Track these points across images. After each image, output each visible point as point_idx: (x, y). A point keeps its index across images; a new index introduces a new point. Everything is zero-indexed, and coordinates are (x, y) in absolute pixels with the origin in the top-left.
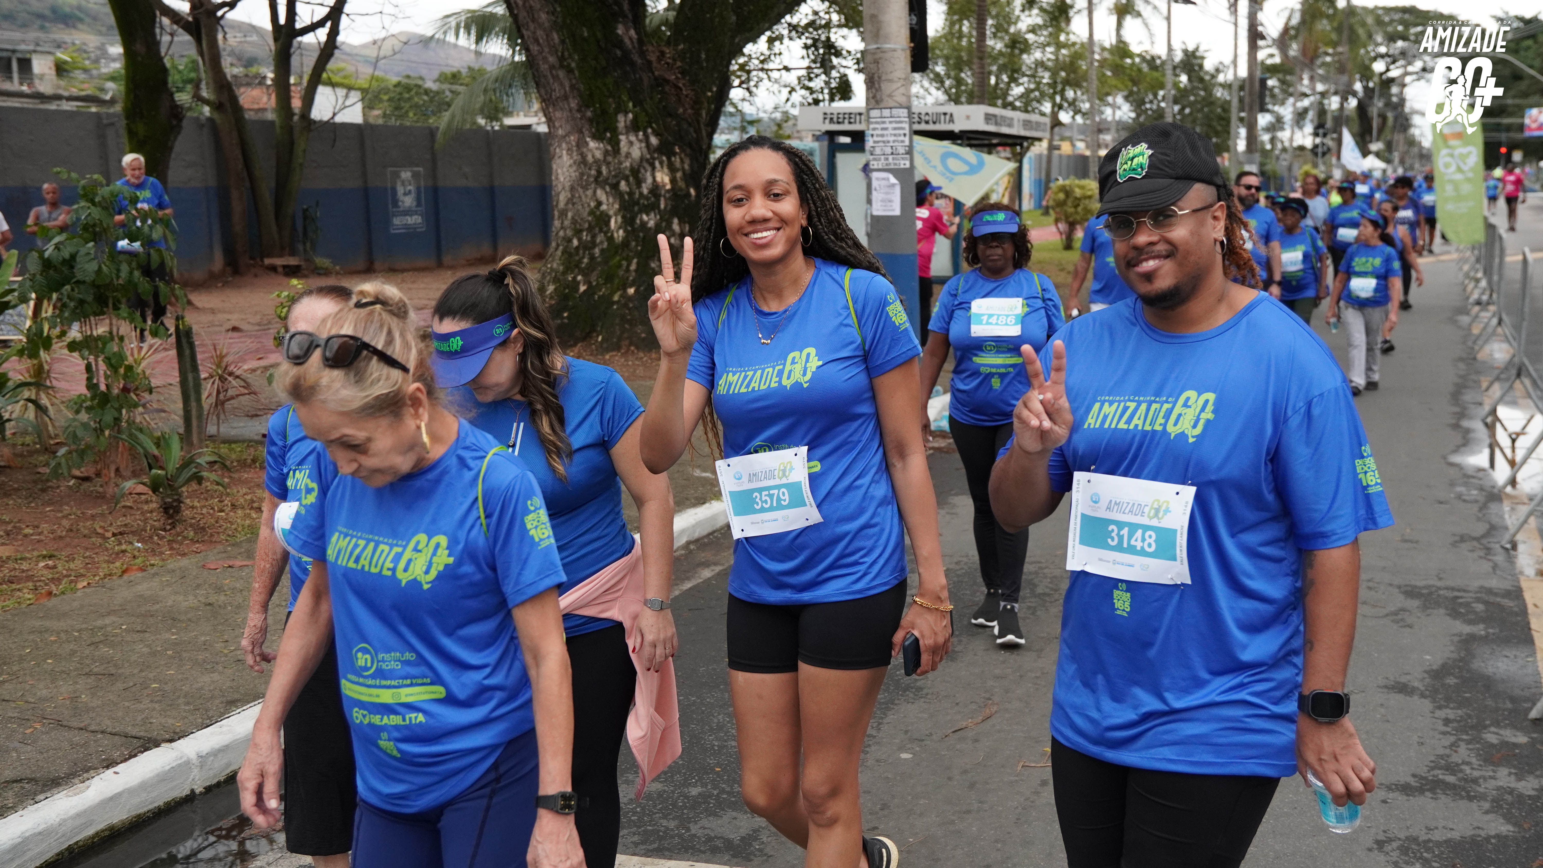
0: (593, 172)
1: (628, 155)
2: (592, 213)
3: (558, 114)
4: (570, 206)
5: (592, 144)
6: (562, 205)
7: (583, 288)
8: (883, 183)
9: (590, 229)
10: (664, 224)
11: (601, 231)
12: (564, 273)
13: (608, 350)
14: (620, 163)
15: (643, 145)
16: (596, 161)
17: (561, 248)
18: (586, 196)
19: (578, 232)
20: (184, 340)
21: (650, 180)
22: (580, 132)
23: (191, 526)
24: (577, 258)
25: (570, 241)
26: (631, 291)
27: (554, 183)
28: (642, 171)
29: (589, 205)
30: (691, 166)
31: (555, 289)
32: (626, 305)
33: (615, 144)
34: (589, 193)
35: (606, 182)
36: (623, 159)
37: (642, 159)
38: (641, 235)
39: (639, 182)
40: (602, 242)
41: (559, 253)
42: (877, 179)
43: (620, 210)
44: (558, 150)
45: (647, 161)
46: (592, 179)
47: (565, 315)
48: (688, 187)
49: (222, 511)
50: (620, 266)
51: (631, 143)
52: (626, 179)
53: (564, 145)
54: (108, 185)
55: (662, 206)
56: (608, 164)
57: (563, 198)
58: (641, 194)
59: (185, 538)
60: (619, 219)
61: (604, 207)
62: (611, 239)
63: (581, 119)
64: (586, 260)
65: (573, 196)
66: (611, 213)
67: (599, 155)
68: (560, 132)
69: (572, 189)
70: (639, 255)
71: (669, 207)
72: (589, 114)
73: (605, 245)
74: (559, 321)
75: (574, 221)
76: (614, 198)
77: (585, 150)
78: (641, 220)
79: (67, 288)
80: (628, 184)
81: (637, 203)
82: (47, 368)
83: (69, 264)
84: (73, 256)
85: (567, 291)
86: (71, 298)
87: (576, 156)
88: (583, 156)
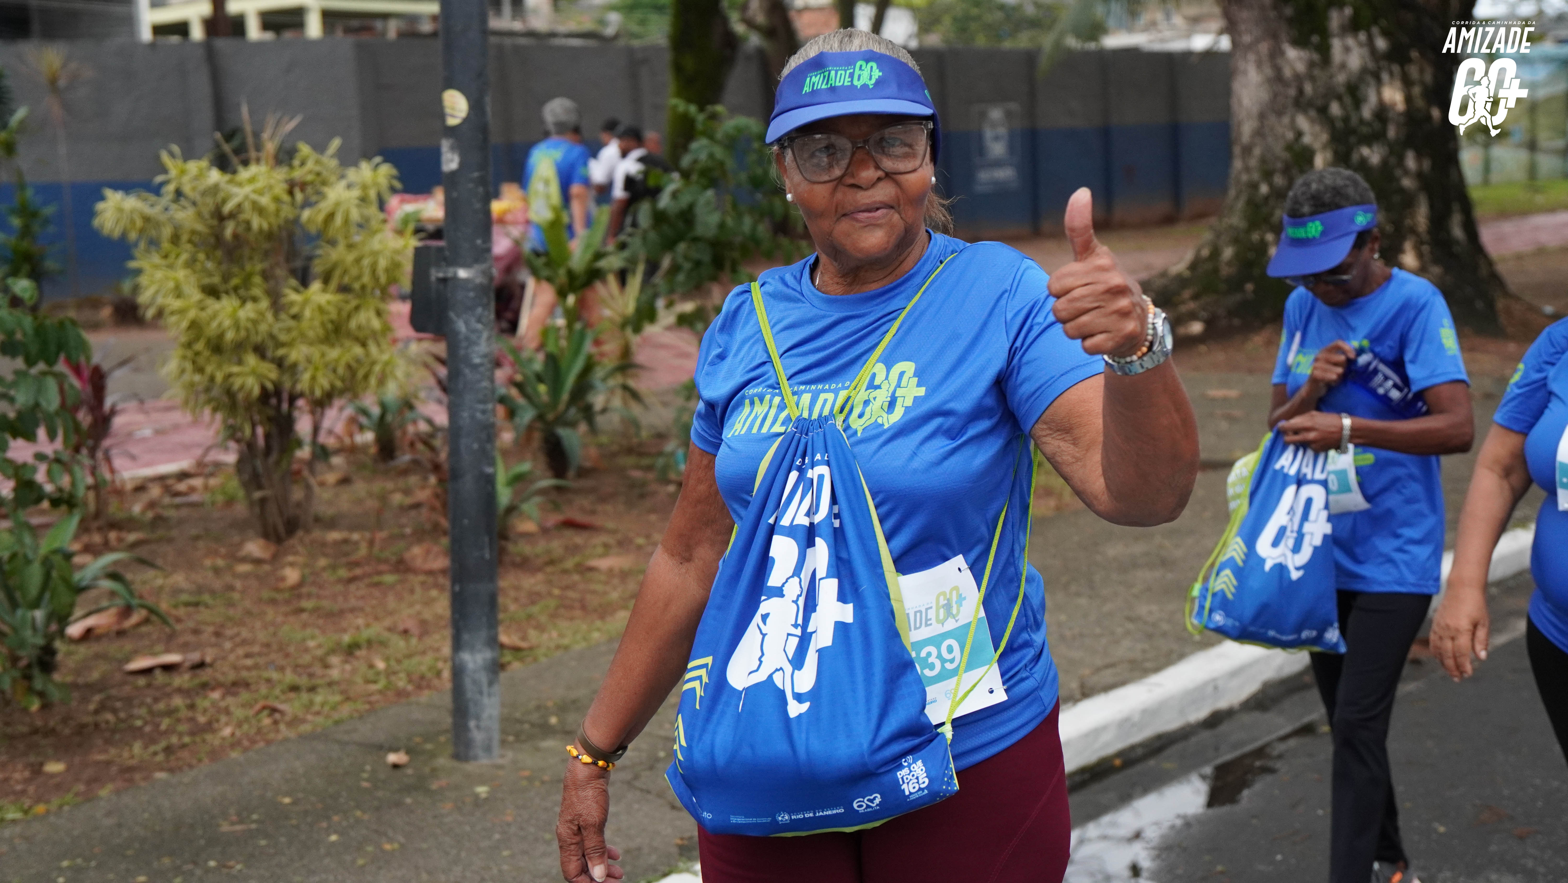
0: (1292, 92)
1: (1343, 65)
2: (1289, 148)
3: (1245, 14)
4: (1258, 139)
5: (1292, 53)
6: (1245, 139)
9: (1286, 171)
10: (1392, 160)
12: (1248, 231)
14: (1332, 77)
15: (1366, 50)
16: (1297, 76)
17: (1244, 198)
18: (1281, 125)
19: (1267, 175)
21: (1372, 99)
22: (1275, 37)
24: (1266, 210)
25: (1255, 187)
27: (1235, 109)
28: (1363, 86)
29: (1285, 137)
31: (1235, 254)
33: (1324, 50)
34: (1286, 120)
35: (1310, 104)
36: (1335, 71)
37: (1363, 70)
39: (1358, 102)
41: (1241, 204)
43: (1329, 142)
44: (1242, 66)
45: (1371, 72)
46: (1290, 101)
47: (1249, 287)
48: (1429, 105)
51: (1347, 49)
52: (1339, 98)
53: (1251, 59)
55: (1391, 134)
56: (1314, 79)
57: (1246, 129)
58: (1361, 120)
60: (1329, 155)
61: (1307, 139)
63: (1277, 19)
65: (1262, 126)
66: (1317, 146)
67: (1301, 67)
69: (1262, 116)
71: (1400, 136)
72: (1289, 11)
74: (1239, 296)
75: (1263, 160)
76: (1322, 126)
77: (1280, 61)
78: (1361, 154)
79: (682, 247)
80: (1343, 106)
81: (1353, 132)
82: (634, 348)
83: (687, 216)
84: (691, 207)
85: (1251, 255)
86: (686, 258)
87: (1268, 71)
88: (1278, 69)
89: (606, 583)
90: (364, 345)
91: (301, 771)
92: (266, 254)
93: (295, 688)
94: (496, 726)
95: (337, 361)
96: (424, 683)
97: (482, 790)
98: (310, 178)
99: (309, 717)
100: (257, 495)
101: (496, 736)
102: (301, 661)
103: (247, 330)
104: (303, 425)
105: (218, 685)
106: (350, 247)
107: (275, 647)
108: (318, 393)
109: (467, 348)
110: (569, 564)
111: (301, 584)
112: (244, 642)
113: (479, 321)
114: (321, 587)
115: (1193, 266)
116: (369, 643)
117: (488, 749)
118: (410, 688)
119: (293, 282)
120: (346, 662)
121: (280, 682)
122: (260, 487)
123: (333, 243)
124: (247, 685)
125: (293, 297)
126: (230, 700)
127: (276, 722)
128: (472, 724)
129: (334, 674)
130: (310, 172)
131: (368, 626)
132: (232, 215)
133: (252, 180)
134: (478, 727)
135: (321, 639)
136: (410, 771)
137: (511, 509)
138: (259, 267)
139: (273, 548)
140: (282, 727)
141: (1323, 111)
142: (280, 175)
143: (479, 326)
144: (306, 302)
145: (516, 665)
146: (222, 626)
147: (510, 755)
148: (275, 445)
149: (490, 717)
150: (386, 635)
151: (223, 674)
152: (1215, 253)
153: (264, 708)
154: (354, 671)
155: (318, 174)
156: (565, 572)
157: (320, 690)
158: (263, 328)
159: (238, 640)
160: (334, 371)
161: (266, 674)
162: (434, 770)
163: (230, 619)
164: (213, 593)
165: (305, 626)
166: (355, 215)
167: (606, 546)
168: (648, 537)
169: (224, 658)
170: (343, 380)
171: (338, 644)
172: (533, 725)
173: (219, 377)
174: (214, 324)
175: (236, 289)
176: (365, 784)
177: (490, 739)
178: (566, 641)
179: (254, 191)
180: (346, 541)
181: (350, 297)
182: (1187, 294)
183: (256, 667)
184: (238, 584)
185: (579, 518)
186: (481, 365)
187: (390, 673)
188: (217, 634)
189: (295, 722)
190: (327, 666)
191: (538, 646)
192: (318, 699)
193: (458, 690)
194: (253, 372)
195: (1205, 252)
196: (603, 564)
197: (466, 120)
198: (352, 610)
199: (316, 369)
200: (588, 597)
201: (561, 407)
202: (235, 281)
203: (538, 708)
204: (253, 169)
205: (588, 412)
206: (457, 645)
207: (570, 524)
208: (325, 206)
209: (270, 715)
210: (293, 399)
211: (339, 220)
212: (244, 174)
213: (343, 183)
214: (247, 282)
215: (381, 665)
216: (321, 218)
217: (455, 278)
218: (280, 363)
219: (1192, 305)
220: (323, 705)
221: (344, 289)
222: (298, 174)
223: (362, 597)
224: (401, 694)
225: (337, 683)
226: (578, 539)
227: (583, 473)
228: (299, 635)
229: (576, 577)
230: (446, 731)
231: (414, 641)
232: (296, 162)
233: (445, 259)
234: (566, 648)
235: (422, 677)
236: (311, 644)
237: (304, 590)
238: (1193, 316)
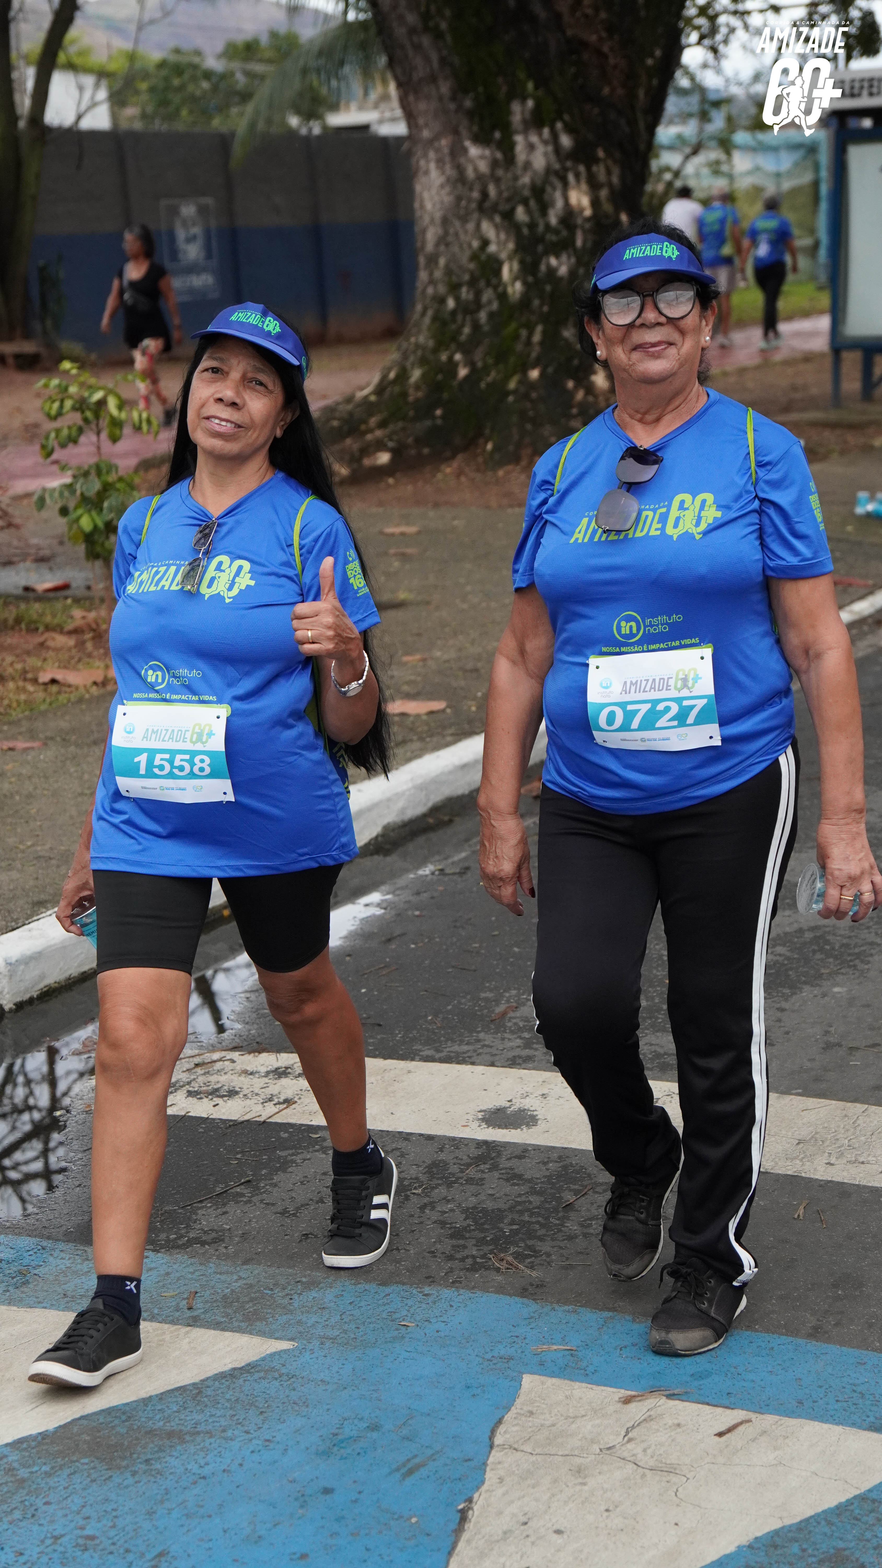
0: (476, 195)
1: (527, 165)
2: (474, 257)
3: (422, 106)
4: (442, 248)
5: (474, 151)
6: (430, 247)
7: (463, 372)
9: (473, 283)
10: (581, 271)
11: (488, 284)
12: (436, 350)
13: (500, 464)
14: (516, 178)
15: (550, 148)
16: (480, 177)
17: (430, 313)
18: (466, 232)
19: (454, 288)
21: (560, 203)
22: (456, 132)
24: (453, 327)
25: (442, 301)
26: (534, 374)
27: (418, 213)
28: (549, 189)
29: (470, 245)
30: (622, 178)
31: (424, 376)
32: (526, 396)
33: (507, 148)
34: (471, 226)
35: (494, 209)
36: (519, 172)
37: (548, 171)
38: (548, 288)
39: (544, 207)
40: (490, 302)
41: (427, 320)
43: (516, 251)
44: (422, 163)
45: (556, 173)
46: (474, 205)
47: (438, 412)
48: (617, 211)
50: (516, 337)
51: (531, 147)
52: (525, 202)
53: (432, 154)
55: (579, 243)
56: (497, 181)
57: (431, 236)
58: (548, 226)
60: (516, 266)
61: (492, 248)
62: (503, 297)
63: (456, 111)
64: (467, 330)
65: (446, 233)
66: (503, 256)
67: (483, 167)
68: (426, 134)
69: (445, 221)
70: (544, 319)
71: (589, 244)
72: (468, 103)
73: (495, 306)
74: (428, 423)
75: (448, 272)
76: (508, 234)
77: (462, 160)
78: (548, 266)
80: (528, 211)
81: (541, 240)
85: (440, 377)
87: (449, 170)
88: (460, 170)
115: (380, 390)
141: (509, 215)
152: (403, 375)
182: (373, 421)
195: (392, 375)
219: (379, 433)
238: (380, 446)
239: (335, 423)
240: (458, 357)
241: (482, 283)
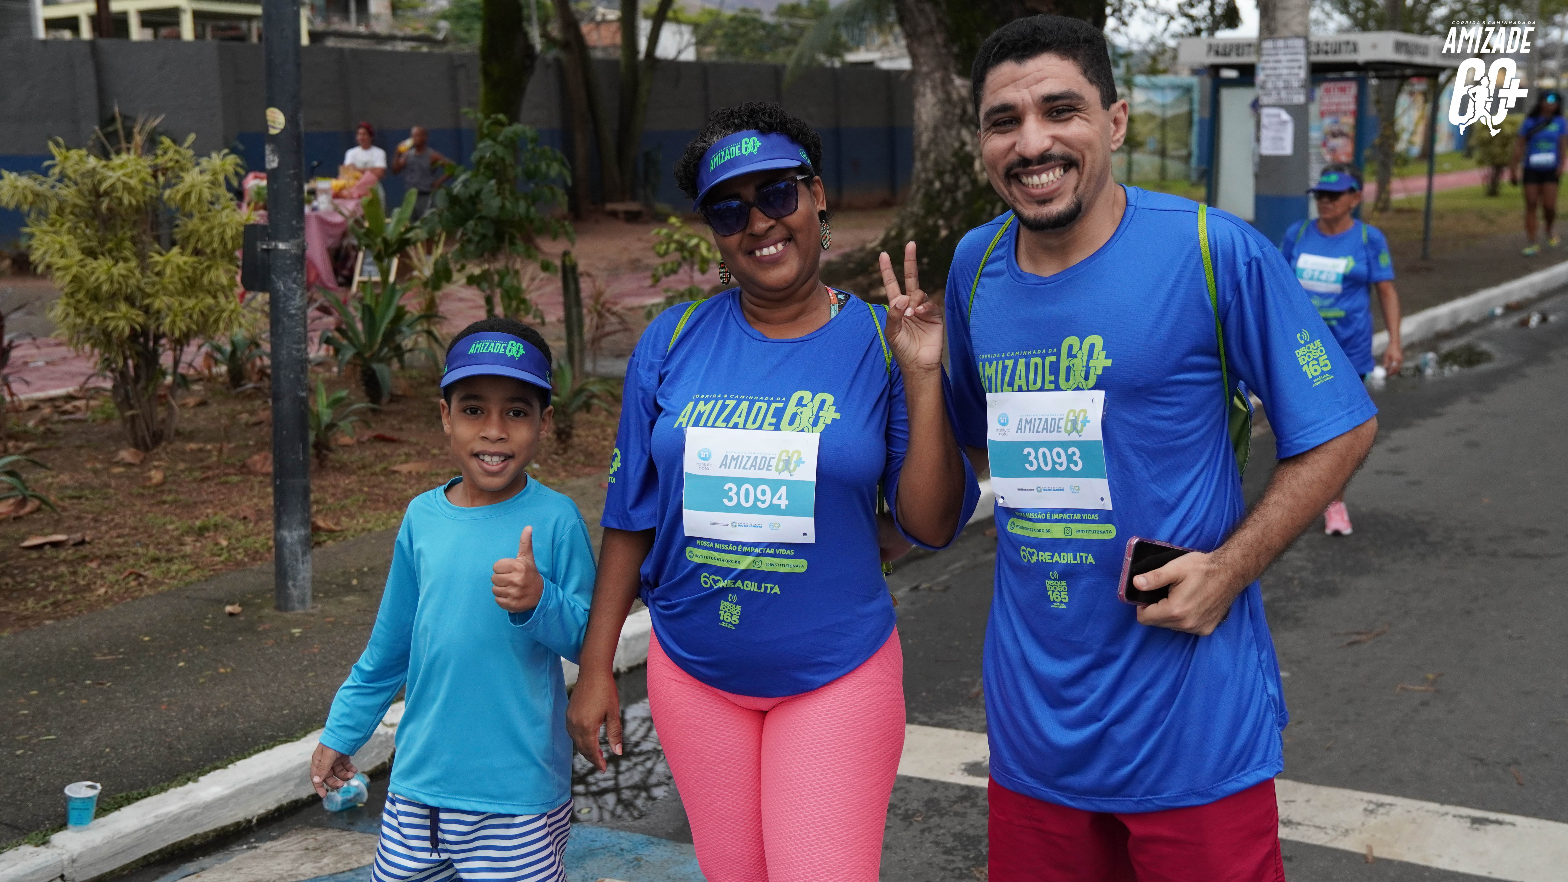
0: (958, 111)
2: (955, 154)
3: (923, 50)
4: (933, 147)
5: (958, 81)
6: (924, 146)
7: (944, 233)
8: (1274, 120)
9: (953, 172)
11: (965, 173)
12: (925, 217)
16: (962, 100)
17: (922, 191)
18: (950, 136)
19: (940, 174)
20: (570, 275)
22: (946, 68)
23: (581, 451)
24: (938, 201)
25: (930, 183)
27: (917, 122)
29: (953, 146)
31: (916, 234)
34: (954, 133)
40: (965, 186)
41: (920, 196)
42: (1269, 116)
44: (921, 89)
46: (956, 119)
49: (605, 439)
50: (983, 210)
53: (928, 83)
54: (510, 124)
57: (925, 138)
59: (577, 462)
61: (969, 148)
63: (947, 55)
64: (948, 204)
65: (936, 136)
67: (964, 92)
68: (925, 69)
69: (936, 129)
72: (955, 49)
73: (969, 188)
75: (936, 163)
77: (950, 87)
79: (471, 224)
82: (438, 301)
83: (475, 199)
84: (478, 193)
85: (927, 236)
86: (474, 232)
87: (940, 94)
88: (948, 94)
89: (405, 483)
90: (215, 297)
91: (159, 618)
92: (135, 224)
93: (156, 560)
94: (308, 585)
95: (193, 308)
96: (258, 557)
97: (296, 631)
98: (170, 164)
99: (167, 581)
100: (129, 413)
101: (309, 593)
102: (161, 540)
103: (119, 283)
104: (166, 359)
105: (96, 557)
106: (203, 219)
107: (141, 530)
108: (177, 334)
109: (285, 302)
110: (378, 469)
111: (163, 483)
112: (117, 526)
113: (294, 282)
114: (180, 485)
115: (884, 243)
116: (216, 526)
117: (303, 602)
118: (246, 560)
119: (157, 246)
120: (197, 541)
121: (145, 555)
122: (131, 407)
123: (190, 216)
124: (119, 557)
125: (157, 258)
126: (105, 569)
127: (140, 584)
128: (290, 583)
129: (188, 549)
130: (171, 160)
131: (216, 514)
132: (107, 193)
133: (122, 166)
134: (294, 586)
135: (178, 524)
136: (242, 618)
137: (331, 426)
138: (129, 234)
139: (142, 455)
140: (145, 587)
142: (147, 162)
143: (295, 286)
144: (167, 262)
145: (330, 543)
146: (100, 514)
147: (320, 606)
148: (143, 374)
149: (304, 578)
150: (230, 520)
151: (100, 549)
152: (901, 234)
153: (131, 574)
154: (203, 547)
155: (177, 161)
156: (373, 474)
157: (176, 561)
158: (132, 282)
159: (112, 524)
160: (191, 317)
161: (134, 550)
162: (260, 617)
163: (106, 509)
164: (93, 489)
165: (165, 514)
166: (207, 195)
167: (408, 455)
168: (442, 448)
169: (101, 538)
170: (197, 325)
171: (190, 527)
172: (338, 585)
173: (97, 320)
174: (93, 279)
175: (110, 251)
176: (207, 627)
177: (304, 595)
178: (369, 526)
179: (124, 175)
180: (200, 450)
181: (203, 259)
183: (126, 544)
184: (113, 483)
185: (389, 434)
186: (296, 315)
187: (230, 548)
188: (95, 520)
189: (155, 584)
190: (182, 544)
191: (348, 529)
192: (174, 567)
193: (279, 559)
194: (125, 317)
195: (893, 233)
196: (405, 468)
197: (283, 131)
198: (203, 502)
199: (176, 315)
200: (390, 493)
201: (376, 347)
202: (109, 245)
203: (344, 573)
204: (124, 156)
205: (399, 352)
206: (279, 525)
207: (381, 438)
208: (182, 188)
209: (135, 580)
210: (157, 338)
211: (193, 199)
212: (116, 161)
213: (197, 169)
214: (119, 246)
215: (224, 543)
216: (179, 196)
217: (276, 249)
218: (146, 310)
220: (177, 572)
221: (197, 252)
222: (160, 161)
223: (213, 493)
224: (239, 564)
225: (189, 556)
226: (386, 450)
227: (394, 398)
228: (160, 521)
229: (382, 478)
230: (270, 590)
231: (251, 525)
232: (160, 152)
233: (268, 235)
234: (370, 530)
235: (257, 552)
236: (170, 527)
237: (166, 488)
239: (851, 266)
240: (941, 222)
241: (960, 172)
